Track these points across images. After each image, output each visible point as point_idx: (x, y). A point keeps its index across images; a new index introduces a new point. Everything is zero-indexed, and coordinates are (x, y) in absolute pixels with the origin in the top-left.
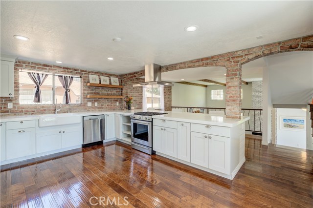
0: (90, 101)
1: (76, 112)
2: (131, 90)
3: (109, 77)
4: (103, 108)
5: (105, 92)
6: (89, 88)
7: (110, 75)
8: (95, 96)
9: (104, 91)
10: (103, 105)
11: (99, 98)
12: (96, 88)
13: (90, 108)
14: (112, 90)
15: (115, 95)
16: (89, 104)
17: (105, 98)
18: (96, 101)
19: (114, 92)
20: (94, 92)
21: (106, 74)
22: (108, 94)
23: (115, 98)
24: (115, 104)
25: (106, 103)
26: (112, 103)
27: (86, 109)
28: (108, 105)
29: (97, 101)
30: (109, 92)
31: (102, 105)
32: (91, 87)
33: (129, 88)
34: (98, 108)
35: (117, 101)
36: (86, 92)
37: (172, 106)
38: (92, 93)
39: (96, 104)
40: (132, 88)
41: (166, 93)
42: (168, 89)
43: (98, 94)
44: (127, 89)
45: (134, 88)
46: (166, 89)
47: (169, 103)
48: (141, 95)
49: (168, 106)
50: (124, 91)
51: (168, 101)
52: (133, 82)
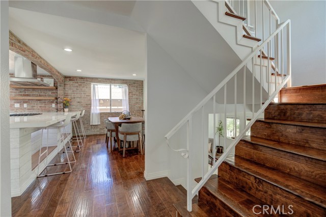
0: (18, 102)
2: (73, 91)
3: (42, 78)
5: (37, 93)
6: (17, 90)
7: (43, 76)
8: (23, 98)
9: (35, 93)
10: (34, 107)
11: (29, 100)
12: (25, 90)
13: (17, 109)
14: (46, 92)
15: (49, 96)
16: (17, 105)
17: (36, 100)
18: (24, 102)
19: (50, 93)
20: (23, 93)
21: (38, 76)
22: (40, 96)
23: (50, 100)
24: (50, 106)
25: (38, 106)
26: (45, 105)
27: (13, 110)
28: (40, 107)
29: (26, 102)
30: (42, 94)
31: (32, 107)
32: (19, 89)
33: (70, 89)
34: (28, 109)
35: (53, 102)
36: (14, 94)
37: (144, 109)
38: (21, 95)
39: (25, 105)
40: (75, 89)
41: (134, 93)
42: (135, 88)
43: (28, 95)
44: (67, 90)
45: (77, 89)
46: (132, 89)
47: (138, 105)
48: (89, 96)
49: (136, 109)
50: (60, 92)
51: (137, 103)
52: (76, 83)
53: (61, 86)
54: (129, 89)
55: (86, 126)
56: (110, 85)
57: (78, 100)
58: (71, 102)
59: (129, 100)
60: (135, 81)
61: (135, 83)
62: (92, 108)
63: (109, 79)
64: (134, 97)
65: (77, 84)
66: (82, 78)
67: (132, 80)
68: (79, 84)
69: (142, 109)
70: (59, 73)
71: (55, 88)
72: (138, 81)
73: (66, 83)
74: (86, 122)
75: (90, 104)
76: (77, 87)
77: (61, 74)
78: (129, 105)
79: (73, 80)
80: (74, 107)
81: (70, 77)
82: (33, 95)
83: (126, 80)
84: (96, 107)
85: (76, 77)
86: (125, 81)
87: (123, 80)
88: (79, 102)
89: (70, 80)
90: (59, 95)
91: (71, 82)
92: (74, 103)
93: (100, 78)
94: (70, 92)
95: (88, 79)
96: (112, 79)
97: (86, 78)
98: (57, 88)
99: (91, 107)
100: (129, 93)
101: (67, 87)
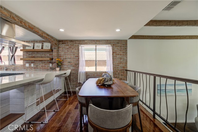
0: (28, 63)
1: (18, 70)
2: (65, 53)
3: (43, 43)
4: (38, 68)
5: (39, 55)
6: (27, 53)
7: (44, 41)
10: (38, 66)
11: (35, 61)
12: (32, 53)
13: (27, 68)
15: (48, 57)
16: (27, 65)
17: (39, 61)
18: (32, 63)
19: (48, 55)
20: (31, 56)
21: (40, 41)
22: (42, 57)
23: (48, 60)
24: (48, 65)
25: (40, 65)
26: (45, 64)
27: (25, 68)
28: (42, 66)
29: (33, 63)
30: (43, 56)
31: (37, 66)
32: (28, 52)
33: (63, 51)
34: (34, 68)
36: (25, 56)
37: (128, 69)
38: (30, 57)
39: (32, 65)
40: (66, 51)
41: (118, 53)
42: (119, 48)
43: (34, 57)
44: (60, 52)
45: (68, 51)
46: (116, 49)
47: (121, 65)
48: (77, 56)
49: (120, 69)
50: (55, 54)
51: (121, 63)
52: (67, 45)
53: (55, 49)
54: (113, 49)
55: (75, 83)
56: (96, 46)
57: (69, 60)
58: (63, 62)
59: (113, 60)
60: (119, 40)
61: (118, 43)
62: (80, 67)
63: (94, 41)
64: (118, 56)
65: (68, 47)
66: (71, 41)
67: (116, 40)
68: (70, 46)
69: (125, 69)
70: (48, 35)
71: (51, 51)
72: (121, 41)
73: (59, 46)
74: (75, 80)
75: (78, 64)
76: (68, 49)
77: (52, 37)
78: (113, 64)
79: (65, 43)
80: (66, 66)
81: (62, 41)
82: (37, 57)
83: (110, 40)
84: (83, 66)
85: (67, 41)
86: (109, 42)
87: (108, 40)
88: (69, 62)
89: (62, 43)
90: (54, 56)
91: (63, 45)
92: (66, 63)
93: (86, 40)
94: (62, 53)
95: (77, 42)
96: (97, 41)
97: (75, 41)
98: (52, 51)
99: (78, 66)
100: (113, 53)
101: (61, 49)
